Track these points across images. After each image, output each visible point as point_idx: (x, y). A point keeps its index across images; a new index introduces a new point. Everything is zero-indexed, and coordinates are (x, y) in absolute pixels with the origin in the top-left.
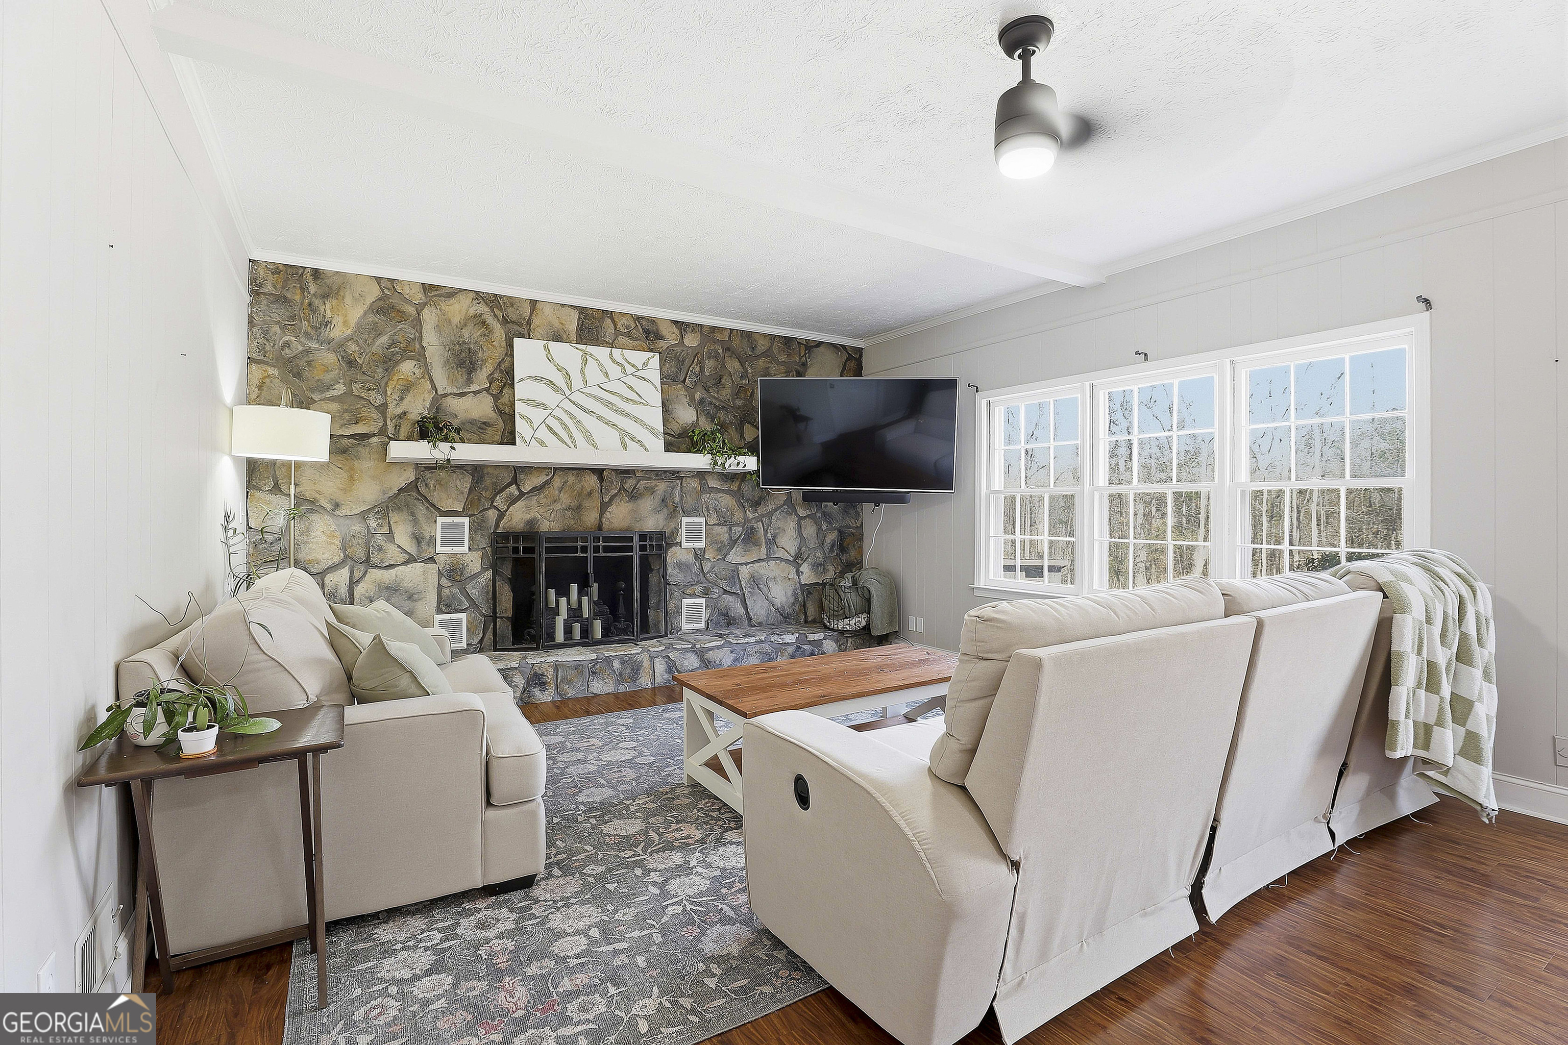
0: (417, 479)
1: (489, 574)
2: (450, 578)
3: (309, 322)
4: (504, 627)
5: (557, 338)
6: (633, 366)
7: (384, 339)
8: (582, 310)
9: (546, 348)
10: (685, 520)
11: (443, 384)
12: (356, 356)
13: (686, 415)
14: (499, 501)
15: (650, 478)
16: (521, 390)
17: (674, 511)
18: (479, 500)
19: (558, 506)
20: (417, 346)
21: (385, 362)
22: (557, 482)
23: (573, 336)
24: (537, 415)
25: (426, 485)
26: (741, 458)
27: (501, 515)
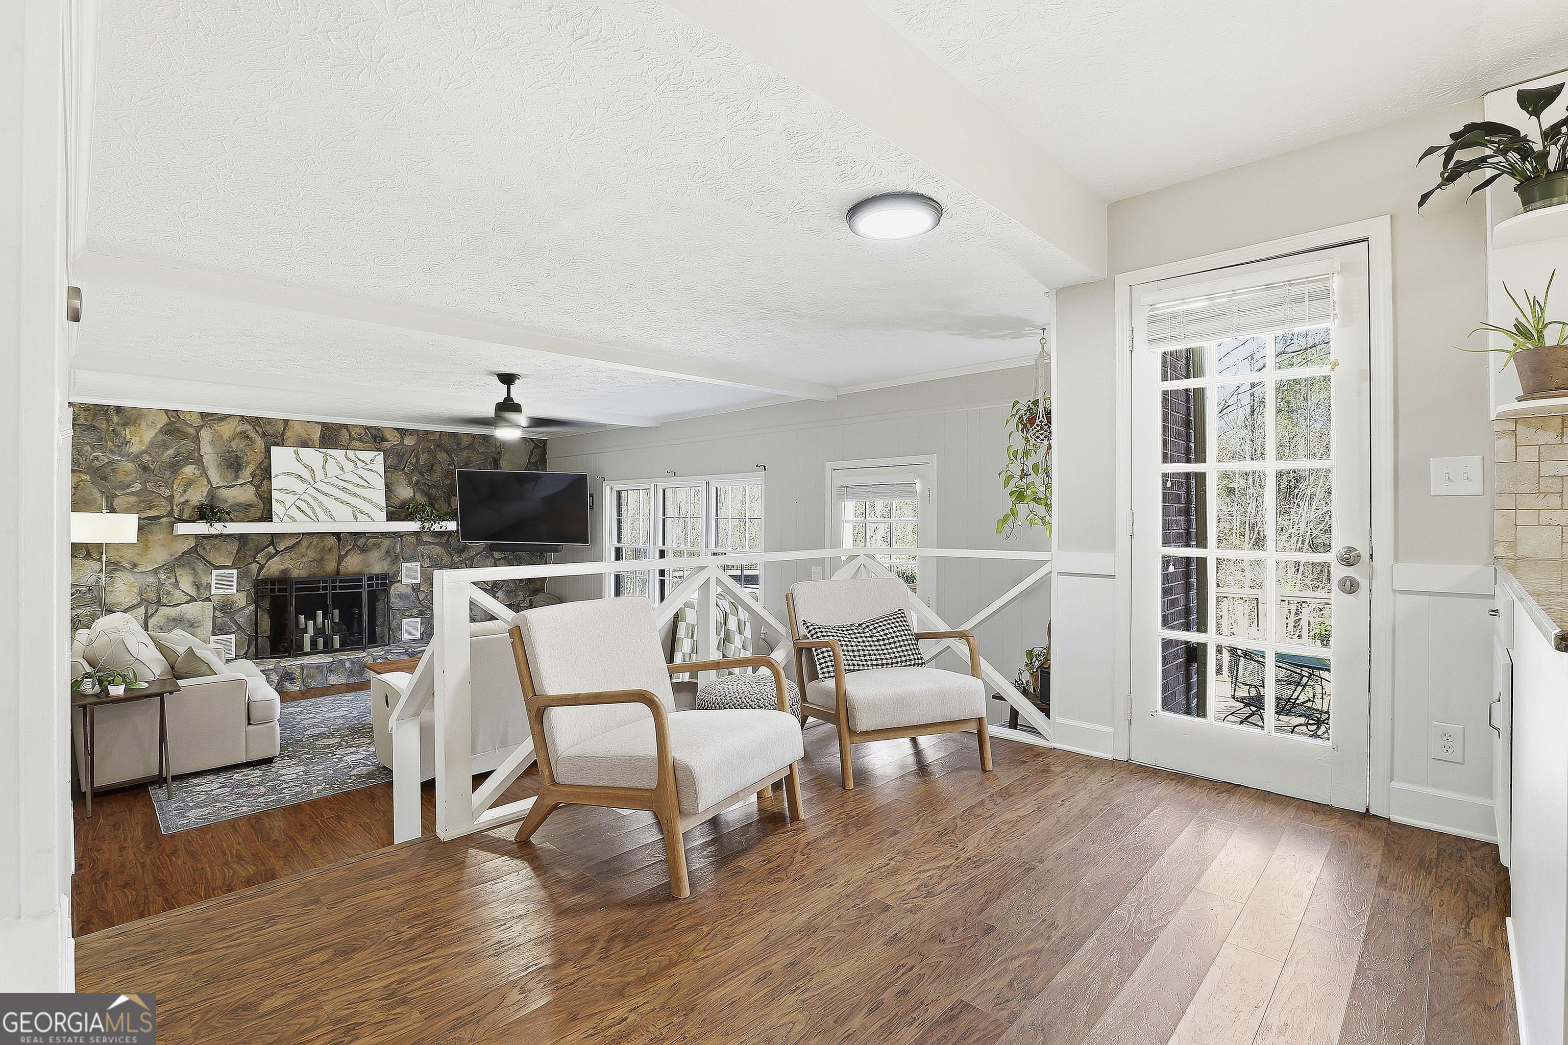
0: (196, 545)
1: (252, 607)
2: (221, 611)
3: (113, 442)
4: (264, 643)
5: (305, 444)
6: (363, 462)
7: (171, 451)
8: (323, 425)
9: (296, 453)
10: (404, 565)
11: (216, 480)
12: (150, 463)
13: (405, 492)
14: (260, 558)
15: (376, 539)
16: (276, 483)
17: (396, 560)
18: (245, 557)
19: (305, 559)
20: (197, 454)
21: (171, 467)
22: (305, 543)
23: (317, 443)
24: (289, 499)
25: (204, 549)
26: (444, 523)
27: (262, 567)
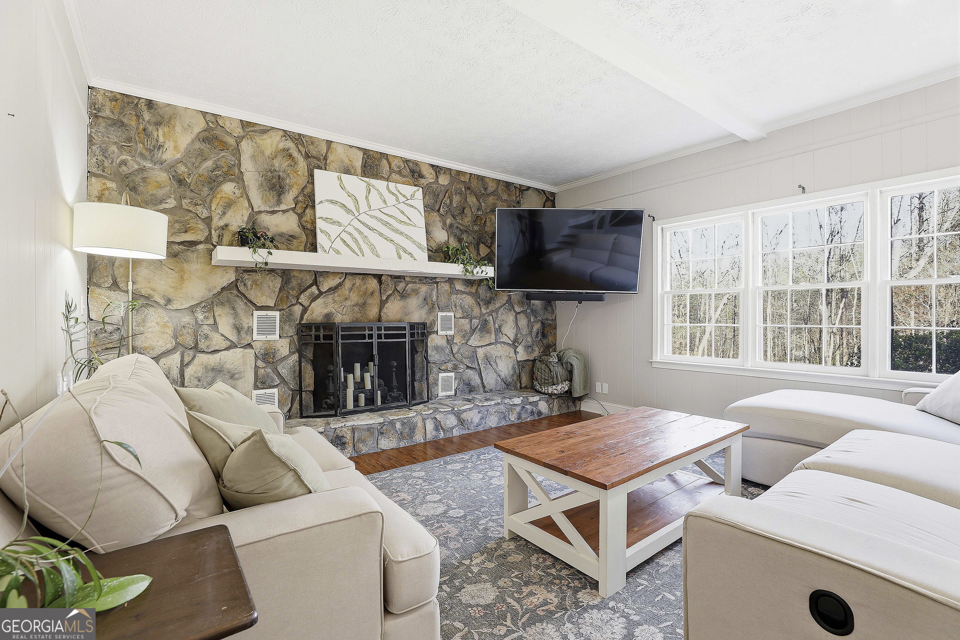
0: (237, 280)
1: (296, 357)
2: (264, 360)
3: (143, 144)
4: (308, 399)
5: (347, 171)
6: (404, 196)
7: (209, 164)
8: (365, 152)
9: (340, 179)
10: (440, 314)
11: (258, 203)
12: (186, 176)
13: (441, 236)
14: (303, 299)
15: (415, 283)
16: (321, 210)
17: (433, 307)
18: (288, 297)
19: (348, 303)
20: (237, 171)
21: (209, 183)
22: (348, 284)
23: (359, 171)
24: (334, 230)
25: (245, 284)
26: (484, 268)
27: (305, 310)
